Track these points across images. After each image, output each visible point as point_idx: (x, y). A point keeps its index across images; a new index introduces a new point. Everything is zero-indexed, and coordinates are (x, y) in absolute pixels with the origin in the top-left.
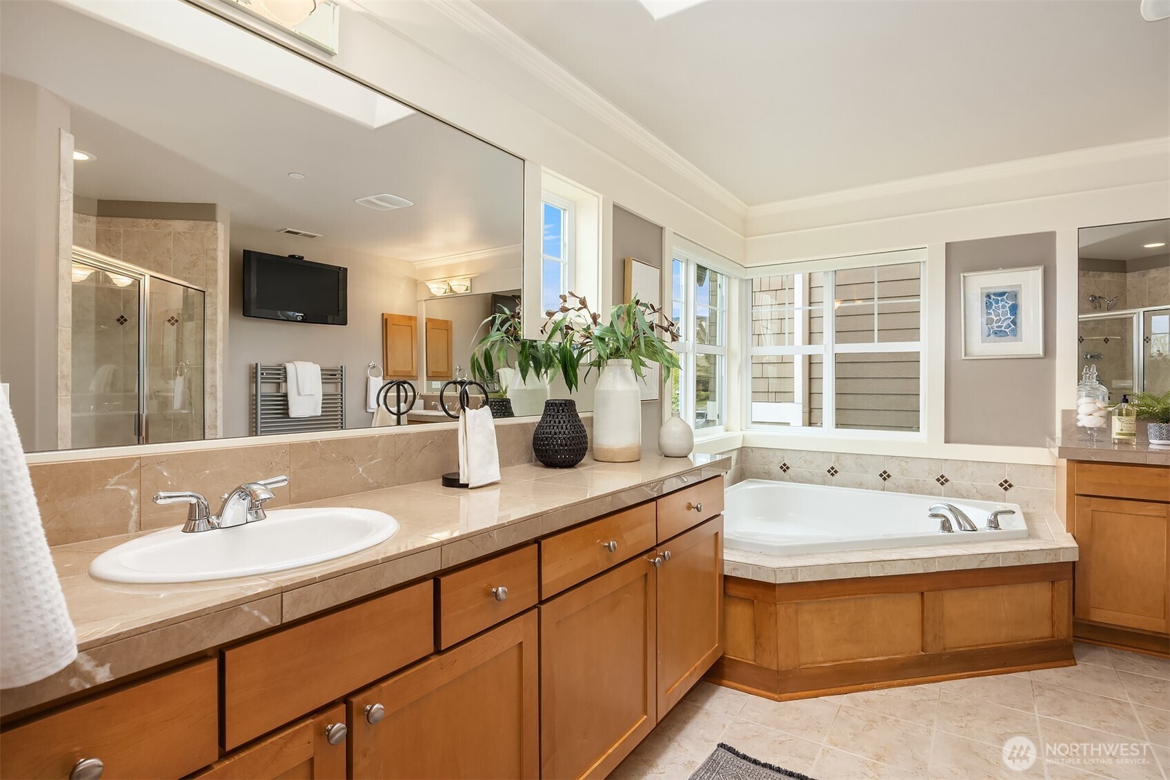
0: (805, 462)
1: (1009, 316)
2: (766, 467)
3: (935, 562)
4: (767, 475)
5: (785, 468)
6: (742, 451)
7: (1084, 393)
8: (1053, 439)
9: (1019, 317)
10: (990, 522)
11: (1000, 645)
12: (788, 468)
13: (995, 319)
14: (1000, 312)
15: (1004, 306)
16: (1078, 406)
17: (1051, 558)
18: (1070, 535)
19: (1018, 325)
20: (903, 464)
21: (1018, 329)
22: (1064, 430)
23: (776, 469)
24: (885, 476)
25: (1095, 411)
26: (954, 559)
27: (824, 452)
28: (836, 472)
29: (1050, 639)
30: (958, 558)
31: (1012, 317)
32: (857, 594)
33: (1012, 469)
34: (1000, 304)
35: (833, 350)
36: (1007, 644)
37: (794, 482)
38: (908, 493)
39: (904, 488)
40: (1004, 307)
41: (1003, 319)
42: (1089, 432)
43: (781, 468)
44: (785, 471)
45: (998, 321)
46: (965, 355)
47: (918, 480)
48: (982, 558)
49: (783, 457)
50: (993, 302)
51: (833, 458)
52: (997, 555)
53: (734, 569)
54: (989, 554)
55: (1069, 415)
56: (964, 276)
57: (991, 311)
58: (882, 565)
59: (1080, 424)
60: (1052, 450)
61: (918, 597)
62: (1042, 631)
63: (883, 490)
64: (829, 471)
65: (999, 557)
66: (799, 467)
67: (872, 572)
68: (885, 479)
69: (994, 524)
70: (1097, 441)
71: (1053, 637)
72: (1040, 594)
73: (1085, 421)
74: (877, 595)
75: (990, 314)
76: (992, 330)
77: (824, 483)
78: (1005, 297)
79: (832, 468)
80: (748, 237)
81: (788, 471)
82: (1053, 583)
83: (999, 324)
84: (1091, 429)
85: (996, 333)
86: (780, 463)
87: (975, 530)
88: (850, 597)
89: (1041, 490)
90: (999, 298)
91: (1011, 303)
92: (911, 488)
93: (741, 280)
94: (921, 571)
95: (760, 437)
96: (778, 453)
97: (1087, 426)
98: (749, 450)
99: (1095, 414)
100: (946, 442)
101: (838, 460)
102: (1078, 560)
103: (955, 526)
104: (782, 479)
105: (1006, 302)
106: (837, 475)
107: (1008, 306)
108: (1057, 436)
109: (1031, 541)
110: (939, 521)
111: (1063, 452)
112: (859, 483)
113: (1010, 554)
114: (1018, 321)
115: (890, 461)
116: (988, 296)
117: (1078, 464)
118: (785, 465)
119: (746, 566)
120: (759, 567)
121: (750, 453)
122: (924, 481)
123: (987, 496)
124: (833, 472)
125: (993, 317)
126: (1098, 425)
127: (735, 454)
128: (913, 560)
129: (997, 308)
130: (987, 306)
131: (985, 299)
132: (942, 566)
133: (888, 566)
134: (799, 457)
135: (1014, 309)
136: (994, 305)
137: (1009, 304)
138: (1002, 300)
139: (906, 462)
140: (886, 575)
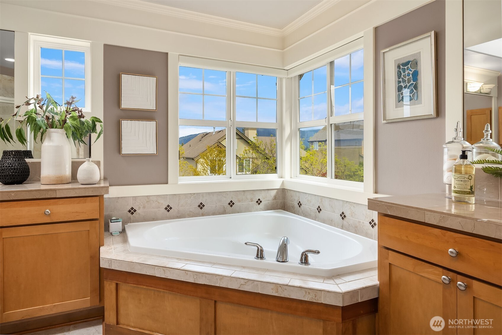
0: (308, 201)
1: (412, 82)
2: (293, 203)
4: (293, 209)
6: (282, 191)
9: (419, 81)
13: (403, 86)
14: (406, 79)
15: (408, 72)
17: (310, 297)
19: (419, 89)
20: (352, 208)
21: (419, 93)
23: (296, 205)
24: (343, 216)
26: (217, 277)
27: (315, 195)
28: (321, 210)
30: (222, 277)
31: (414, 83)
34: (406, 73)
37: (303, 216)
39: (353, 227)
40: (409, 74)
41: (408, 85)
44: (299, 206)
45: (405, 88)
46: (385, 119)
47: (360, 222)
48: (242, 282)
49: (300, 197)
50: (402, 72)
51: (320, 200)
54: (249, 280)
56: (384, 52)
57: (401, 80)
58: (164, 270)
64: (317, 209)
66: (306, 205)
68: (343, 218)
69: (304, 260)
74: (170, 292)
76: (401, 97)
77: (315, 218)
78: (409, 66)
81: (301, 207)
82: (323, 321)
83: (406, 90)
85: (404, 99)
86: (298, 201)
87: (282, 262)
90: (406, 67)
91: (413, 70)
92: (356, 227)
96: (297, 194)
100: (375, 192)
101: (322, 202)
104: (298, 213)
105: (410, 70)
106: (321, 213)
107: (411, 73)
114: (419, 86)
116: (399, 67)
118: (300, 202)
121: (287, 193)
124: (319, 209)
125: (402, 84)
127: (274, 193)
128: (186, 271)
129: (405, 76)
130: (398, 76)
131: (397, 70)
132: (208, 281)
133: (169, 272)
134: (305, 198)
135: (416, 75)
136: (403, 74)
137: (412, 71)
138: (408, 68)
139: (354, 207)
140: (166, 278)
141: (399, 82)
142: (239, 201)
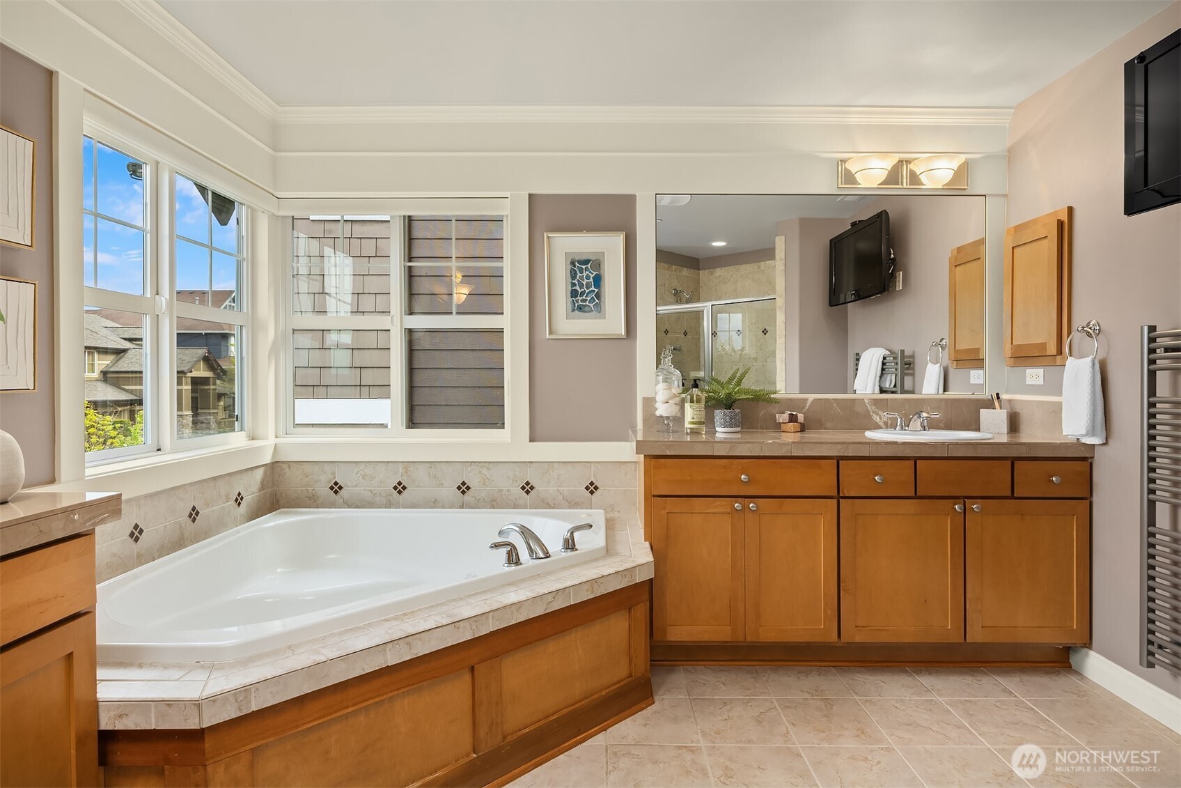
0: (363, 478)
1: (593, 288)
2: (310, 489)
3: (487, 618)
4: (312, 501)
5: (336, 488)
6: (274, 468)
7: (661, 378)
8: (635, 432)
9: (602, 290)
10: (566, 541)
11: (573, 708)
12: (340, 488)
13: (580, 291)
14: (585, 283)
15: (588, 274)
16: (656, 393)
17: (627, 579)
18: (647, 544)
19: (602, 298)
20: (485, 471)
21: (602, 304)
22: (645, 421)
23: (324, 491)
24: (464, 488)
25: (671, 398)
26: (513, 607)
27: (388, 462)
28: (404, 488)
29: (628, 680)
31: (597, 290)
32: (367, 700)
33: (597, 468)
34: (585, 274)
35: (401, 324)
36: (583, 703)
37: (350, 507)
38: (490, 508)
39: (486, 502)
40: (588, 277)
41: (587, 291)
42: (666, 422)
43: (332, 488)
44: (336, 492)
45: (583, 294)
46: (551, 333)
47: (502, 491)
48: (550, 598)
49: (334, 473)
50: (578, 271)
51: (401, 470)
52: (567, 591)
53: (120, 716)
54: (558, 591)
55: (649, 402)
56: (548, 237)
57: (576, 281)
58: (407, 644)
59: (658, 413)
60: (632, 443)
61: (467, 677)
62: (618, 672)
63: (462, 507)
64: (395, 488)
65: (569, 593)
66: (356, 486)
67: (392, 659)
68: (463, 492)
69: (570, 545)
70: (674, 432)
71: (631, 676)
72: (616, 628)
73: (662, 410)
75: (575, 285)
76: (576, 305)
77: (389, 505)
78: (589, 266)
79: (400, 483)
80: (280, 151)
81: (342, 492)
82: (630, 610)
83: (584, 297)
84: (668, 418)
85: (580, 308)
86: (329, 482)
87: (547, 557)
88: (355, 708)
89: (625, 490)
90: (584, 267)
91: (595, 273)
92: (494, 501)
93: (273, 217)
94: (468, 636)
95: (299, 446)
96: (327, 467)
97: (664, 415)
98: (284, 466)
99: (671, 402)
100: (531, 440)
101: (406, 472)
102: (653, 577)
103: (524, 554)
104: (332, 505)
105: (590, 272)
106: (405, 493)
107: (592, 276)
108: (638, 428)
109: (609, 561)
110: (503, 552)
111: (640, 447)
112: (433, 500)
113: (583, 585)
114: (602, 294)
115: (469, 469)
116: (573, 263)
117: (656, 460)
118: (336, 483)
119: (142, 705)
120: (169, 703)
121: (287, 470)
122: (508, 490)
123: (573, 503)
124: (400, 488)
125: (577, 288)
126: (674, 414)
127: (259, 474)
128: (456, 624)
129: (582, 278)
130: (571, 275)
131: (570, 267)
132: (497, 623)
133: (419, 642)
134: (356, 472)
135: (598, 280)
136: (579, 274)
137: (592, 274)
138: (587, 269)
139: (488, 469)
140: (414, 657)
141: (574, 285)
142: (207, 505)
